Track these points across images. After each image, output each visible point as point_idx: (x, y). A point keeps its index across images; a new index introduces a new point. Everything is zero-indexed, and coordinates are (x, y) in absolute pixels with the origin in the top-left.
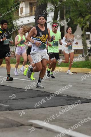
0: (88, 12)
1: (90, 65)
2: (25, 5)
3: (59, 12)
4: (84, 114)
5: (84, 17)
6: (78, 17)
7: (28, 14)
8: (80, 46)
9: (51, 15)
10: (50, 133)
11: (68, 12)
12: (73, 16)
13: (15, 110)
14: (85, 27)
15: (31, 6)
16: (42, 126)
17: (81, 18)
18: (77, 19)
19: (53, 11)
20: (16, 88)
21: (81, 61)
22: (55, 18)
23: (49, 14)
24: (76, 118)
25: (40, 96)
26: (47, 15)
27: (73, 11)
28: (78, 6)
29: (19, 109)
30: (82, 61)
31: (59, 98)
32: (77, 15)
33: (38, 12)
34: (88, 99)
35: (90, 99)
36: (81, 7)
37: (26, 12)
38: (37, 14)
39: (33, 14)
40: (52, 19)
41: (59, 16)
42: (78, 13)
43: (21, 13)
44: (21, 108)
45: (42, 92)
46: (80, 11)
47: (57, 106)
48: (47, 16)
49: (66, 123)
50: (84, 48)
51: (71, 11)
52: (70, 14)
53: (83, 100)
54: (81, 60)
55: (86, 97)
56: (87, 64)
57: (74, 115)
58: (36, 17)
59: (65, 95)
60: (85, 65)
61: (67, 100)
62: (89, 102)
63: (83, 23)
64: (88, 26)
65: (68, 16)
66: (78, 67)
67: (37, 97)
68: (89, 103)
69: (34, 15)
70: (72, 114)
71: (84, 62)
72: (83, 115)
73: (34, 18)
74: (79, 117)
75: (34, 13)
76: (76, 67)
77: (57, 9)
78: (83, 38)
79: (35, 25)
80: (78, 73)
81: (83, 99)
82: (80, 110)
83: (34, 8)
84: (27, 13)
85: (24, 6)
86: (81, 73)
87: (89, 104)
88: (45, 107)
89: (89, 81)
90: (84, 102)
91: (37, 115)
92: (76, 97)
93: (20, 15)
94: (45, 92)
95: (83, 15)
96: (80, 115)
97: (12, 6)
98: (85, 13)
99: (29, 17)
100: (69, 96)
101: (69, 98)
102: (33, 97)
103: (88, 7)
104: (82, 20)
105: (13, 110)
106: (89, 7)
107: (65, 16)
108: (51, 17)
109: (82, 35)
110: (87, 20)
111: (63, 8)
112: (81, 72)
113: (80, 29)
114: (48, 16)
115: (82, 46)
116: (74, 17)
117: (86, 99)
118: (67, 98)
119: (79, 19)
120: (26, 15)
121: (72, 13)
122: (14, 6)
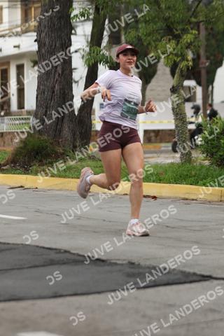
0: (190, 23)
1: (194, 176)
2: (9, 1)
3: (107, 22)
6: (162, 38)
7: (17, 26)
8: (165, 121)
9: (84, 32)
12: (145, 36)
14: (183, 65)
15: (26, 5)
17: (170, 40)
18: (157, 43)
19: (88, 19)
21: (168, 164)
22: (96, 39)
23: (77, 26)
25: (52, 263)
26: (73, 32)
27: (147, 19)
28: (163, 6)
30: (172, 164)
31: (107, 268)
32: (157, 31)
33: (46, 23)
34: (189, 273)
35: (195, 274)
36: (169, 8)
37: (9, 22)
38: (43, 29)
39: (33, 28)
40: (88, 42)
41: (105, 33)
42: (160, 24)
45: (57, 253)
46: (166, 19)
47: (99, 293)
48: (71, 34)
50: (177, 126)
51: (142, 19)
52: (137, 29)
53: (175, 274)
54: (170, 161)
55: (184, 267)
56: (185, 173)
57: (150, 318)
58: (39, 35)
59: (124, 262)
60: (181, 177)
61: (129, 276)
62: (191, 282)
63: (176, 55)
64: (191, 63)
65: (133, 33)
66: (160, 181)
67: (43, 266)
68: (193, 285)
69: (35, 31)
70: (144, 316)
71: (179, 167)
73: (36, 38)
76: (154, 182)
77: (102, 13)
79: (37, 59)
80: (162, 198)
81: (175, 272)
82: (165, 304)
83: (33, 9)
84: (15, 23)
85: (5, 4)
86: (169, 198)
87: (191, 288)
88: (67, 296)
89: (192, 221)
90: (178, 282)
91: (43, 317)
94: (66, 252)
95: (177, 30)
98: (180, 27)
99: (20, 35)
100: (133, 264)
101: (132, 270)
102: (31, 267)
103: (189, 9)
106: (193, 10)
107: (123, 33)
108: (85, 35)
109: (174, 90)
110: (189, 46)
111: (119, 12)
112: (168, 195)
113: (168, 70)
114: (75, 34)
115: (173, 121)
116: (149, 38)
117: (182, 272)
120: (9, 29)
121: (144, 25)
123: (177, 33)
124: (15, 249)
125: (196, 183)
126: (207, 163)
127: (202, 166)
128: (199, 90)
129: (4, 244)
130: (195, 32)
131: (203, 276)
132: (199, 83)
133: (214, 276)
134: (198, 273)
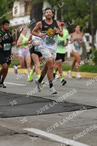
0: (87, 12)
1: (89, 69)
4: (83, 121)
5: (82, 17)
7: (23, 14)
10: (47, 141)
11: (66, 12)
13: (9, 117)
14: (84, 28)
16: (38, 135)
20: (10, 94)
25: (36, 102)
27: (71, 10)
28: (77, 6)
29: (13, 116)
33: (34, 12)
34: (87, 105)
35: (89, 106)
37: (20, 12)
41: (55, 15)
42: (76, 12)
43: (15, 13)
44: (16, 116)
45: (38, 98)
46: (78, 11)
47: (53, 113)
48: (43, 16)
49: (64, 131)
51: (69, 10)
52: (67, 14)
55: (85, 103)
56: (85, 68)
57: (72, 123)
58: (31, 17)
59: (63, 102)
61: (65, 106)
64: (87, 27)
65: (66, 16)
67: (33, 103)
69: (29, 15)
71: (83, 66)
72: (81, 122)
74: (77, 125)
75: (29, 13)
81: (82, 105)
82: (78, 117)
83: (29, 7)
84: (22, 12)
85: (18, 5)
89: (88, 86)
91: (32, 122)
92: (74, 103)
93: (14, 15)
94: (41, 98)
96: (78, 122)
97: (5, 5)
99: (24, 17)
100: (66, 102)
101: (66, 105)
102: (28, 104)
103: (87, 7)
104: (81, 20)
105: (7, 117)
107: (62, 15)
117: (84, 105)
118: (64, 104)
119: (78, 19)
120: (20, 14)
122: (7, 6)
123: (82, 15)
124: (22, 97)
125: (89, 72)
126: (94, 64)
127: (92, 66)
128: (91, 38)
129: (18, 95)
130: (89, 15)
132: (91, 34)
133: (96, 106)
134: (91, 106)
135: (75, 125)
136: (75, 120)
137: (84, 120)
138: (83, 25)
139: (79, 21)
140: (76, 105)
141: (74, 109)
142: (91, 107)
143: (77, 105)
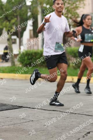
0: (14, 16)
5: (9, 21)
6: (4, 21)
18: (2, 23)
24: (2, 125)
28: (4, 10)
34: (14, 105)
35: (16, 106)
53: (9, 106)
55: (12, 103)
56: (13, 70)
60: (11, 71)
62: (15, 109)
63: (9, 27)
66: (4, 72)
71: (11, 68)
72: (9, 121)
74: (5, 124)
76: (1, 73)
78: (9, 43)
82: (6, 117)
87: (15, 111)
90: (10, 109)
92: (2, 104)
96: (6, 122)
98: (10, 17)
104: (8, 23)
109: (8, 40)
110: (13, 24)
112: (7, 77)
117: (12, 105)
119: (5, 23)
123: (9, 19)
126: (21, 66)
127: (19, 67)
128: (18, 40)
130: (16, 19)
131: (19, 106)
132: (18, 37)
133: (23, 106)
135: (3, 124)
136: (2, 120)
137: (11, 120)
138: (10, 29)
139: (6, 24)
140: (3, 106)
141: (2, 109)
142: (18, 107)
143: (5, 105)
